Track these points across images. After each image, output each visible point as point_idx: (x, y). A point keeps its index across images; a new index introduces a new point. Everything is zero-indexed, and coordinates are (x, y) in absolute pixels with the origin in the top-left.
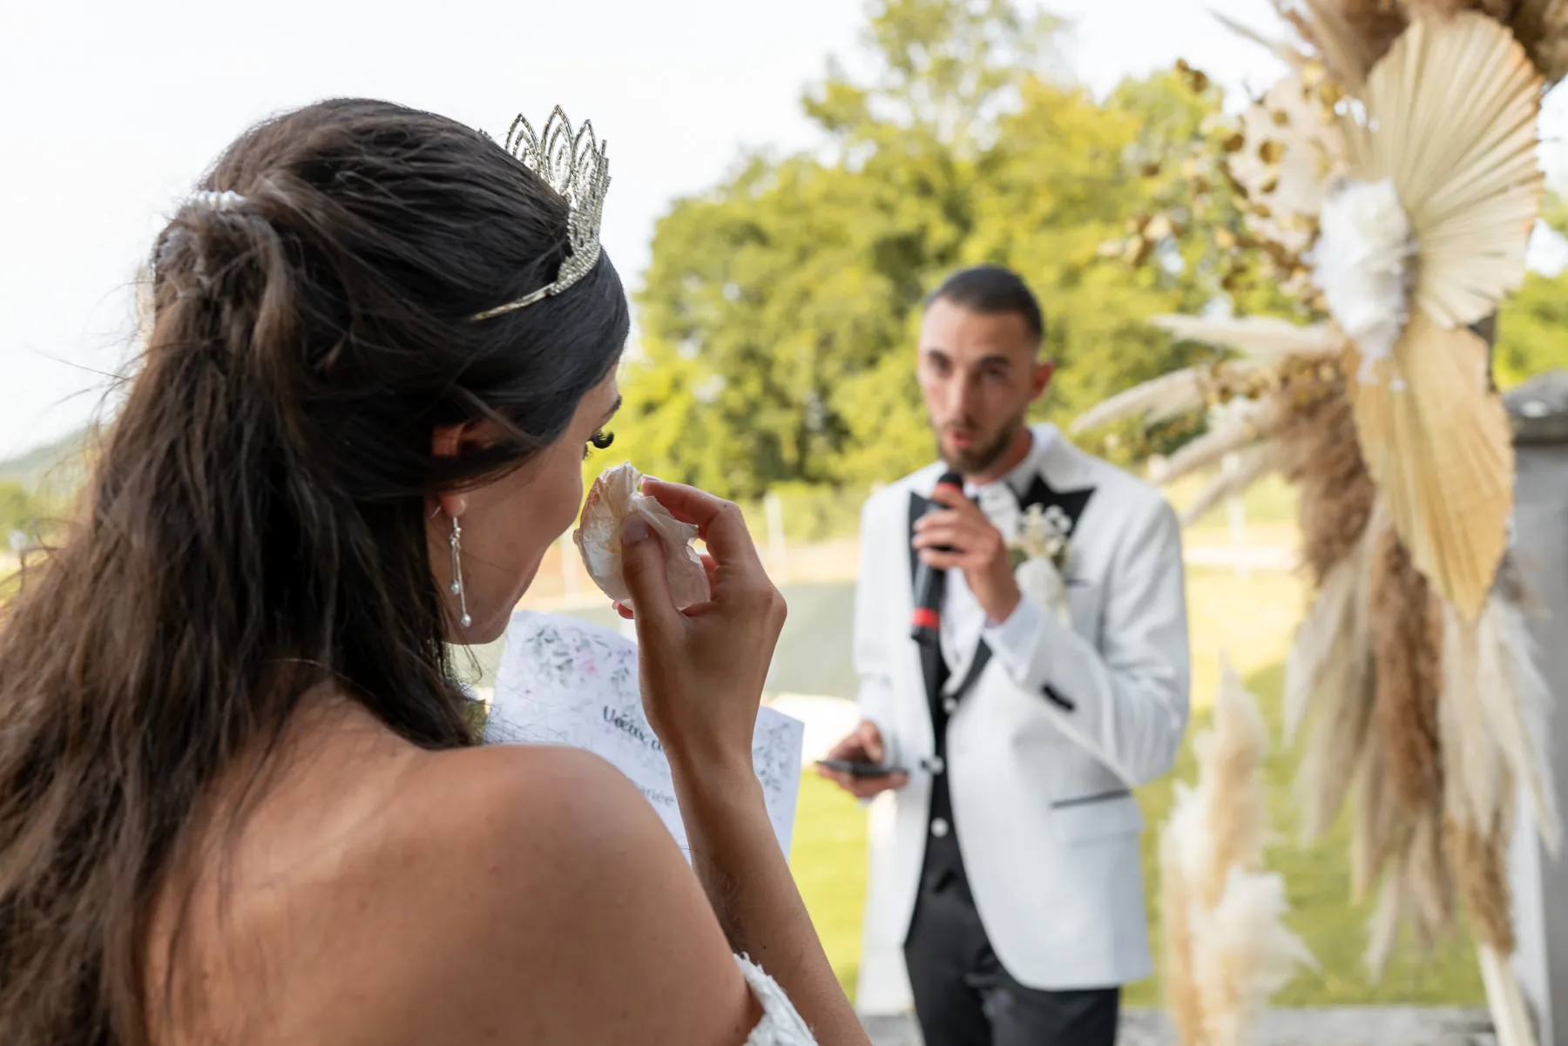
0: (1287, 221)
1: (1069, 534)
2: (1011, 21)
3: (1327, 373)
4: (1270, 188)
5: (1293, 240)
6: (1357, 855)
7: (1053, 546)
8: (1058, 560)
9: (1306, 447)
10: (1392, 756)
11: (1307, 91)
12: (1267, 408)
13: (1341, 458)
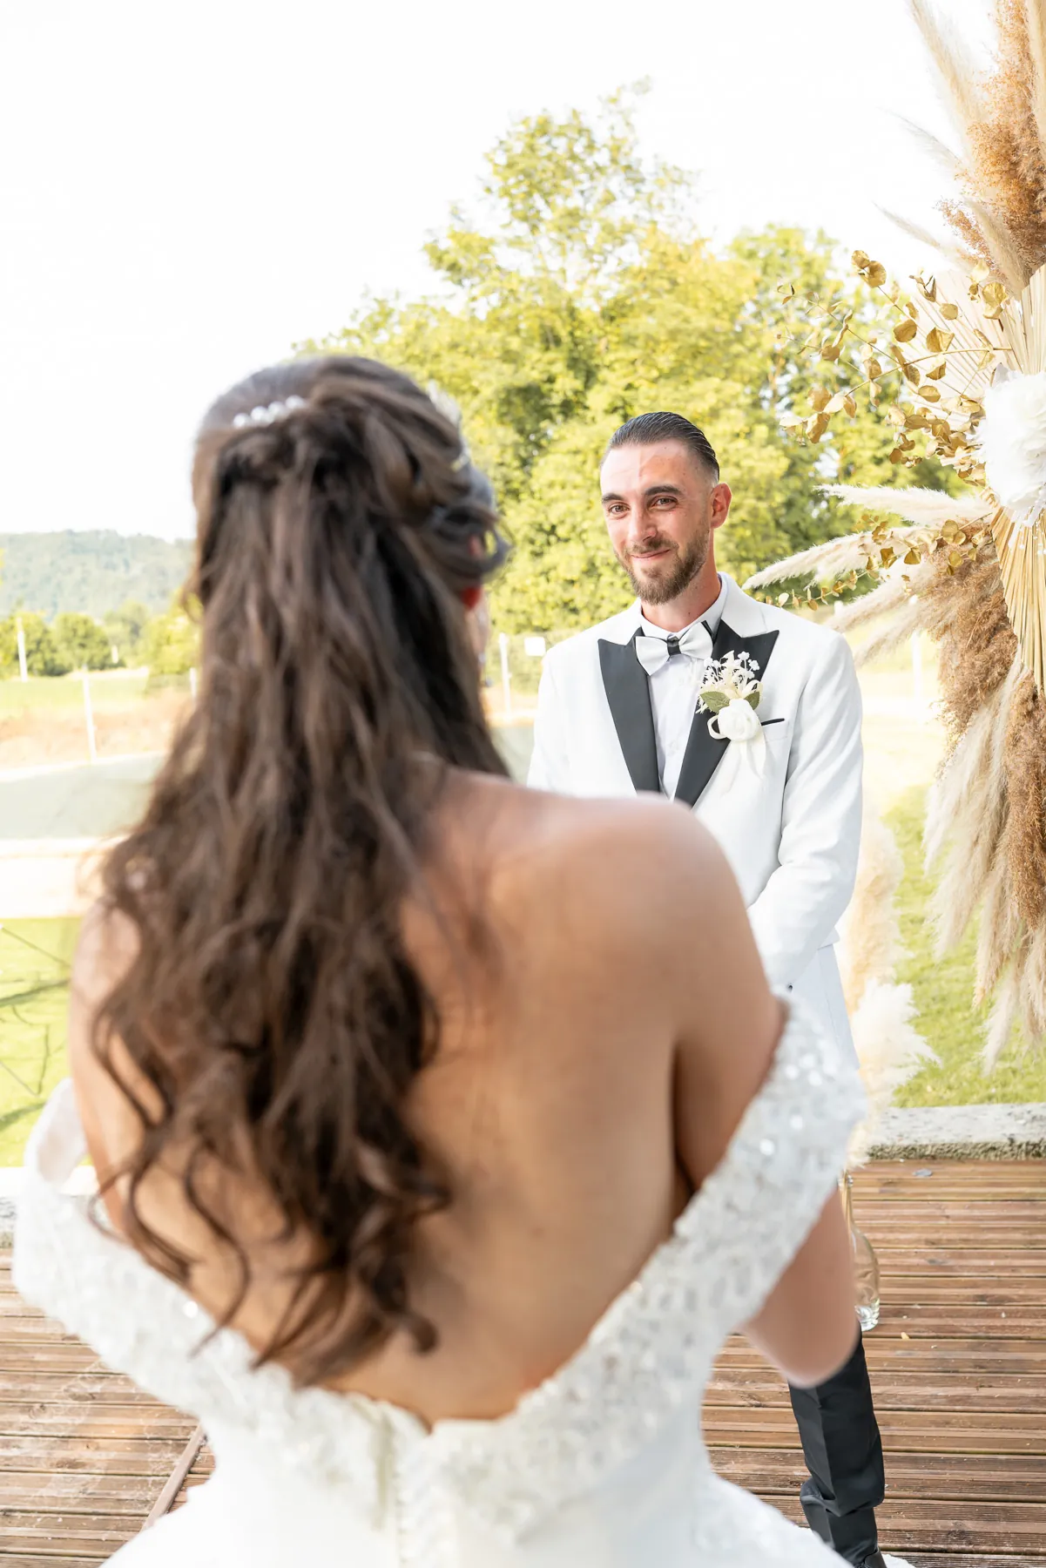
0: (952, 404)
1: (759, 675)
2: (632, 174)
3: (979, 539)
4: (939, 373)
5: (958, 422)
6: (982, 960)
7: (747, 689)
8: (754, 700)
9: (957, 604)
10: (1016, 876)
11: (974, 289)
12: (926, 570)
13: (988, 615)
